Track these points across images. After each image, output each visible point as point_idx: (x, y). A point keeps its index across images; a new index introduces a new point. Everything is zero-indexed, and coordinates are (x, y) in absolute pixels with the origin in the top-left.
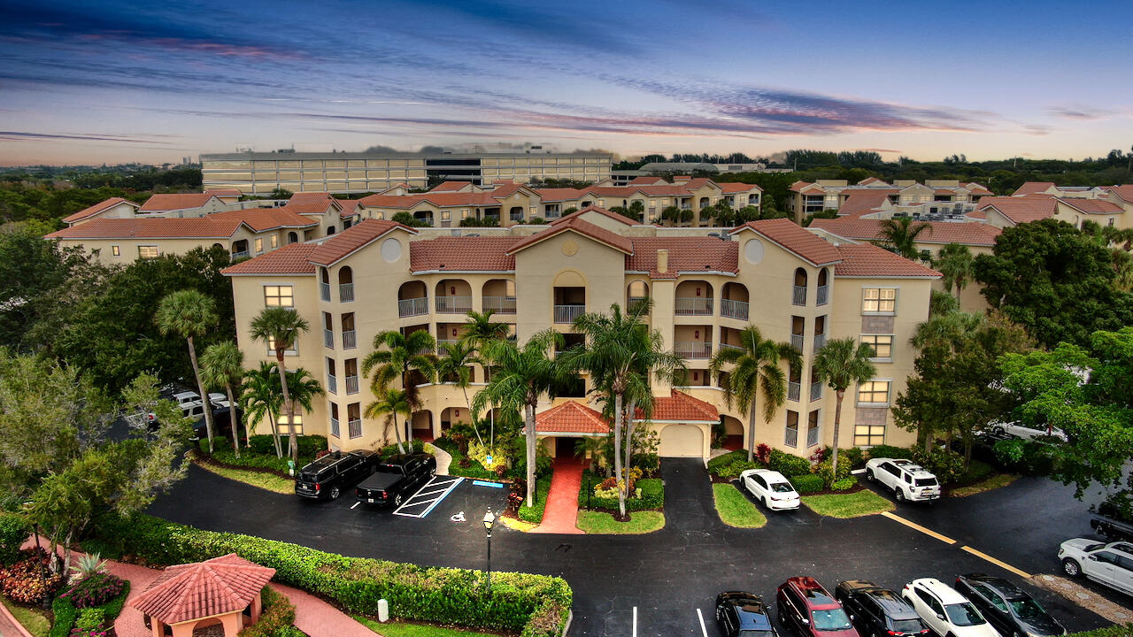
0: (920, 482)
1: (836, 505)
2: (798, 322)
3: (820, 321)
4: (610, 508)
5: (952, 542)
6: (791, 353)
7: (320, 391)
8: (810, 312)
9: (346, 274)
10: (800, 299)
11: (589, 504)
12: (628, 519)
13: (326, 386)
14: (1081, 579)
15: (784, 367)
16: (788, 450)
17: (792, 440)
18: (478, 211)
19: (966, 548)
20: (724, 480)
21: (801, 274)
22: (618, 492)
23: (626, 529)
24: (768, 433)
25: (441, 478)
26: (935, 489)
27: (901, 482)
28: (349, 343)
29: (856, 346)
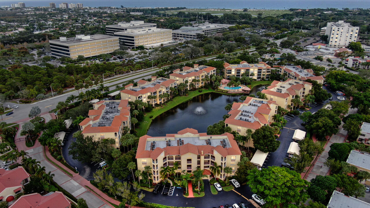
0: (237, 185)
1: (227, 189)
2: (222, 163)
3: (225, 163)
4: (197, 192)
5: (240, 194)
6: (221, 167)
7: (152, 175)
8: (223, 162)
9: (157, 160)
10: (222, 160)
11: (194, 192)
12: (200, 194)
13: (153, 173)
14: (254, 200)
15: (220, 169)
16: (221, 179)
17: (221, 177)
18: (152, 93)
19: (242, 195)
20: (212, 184)
21: (222, 157)
22: (198, 189)
23: (200, 196)
24: (217, 176)
25: (172, 187)
26: (239, 186)
27: (235, 185)
28: (157, 168)
29: (229, 168)
